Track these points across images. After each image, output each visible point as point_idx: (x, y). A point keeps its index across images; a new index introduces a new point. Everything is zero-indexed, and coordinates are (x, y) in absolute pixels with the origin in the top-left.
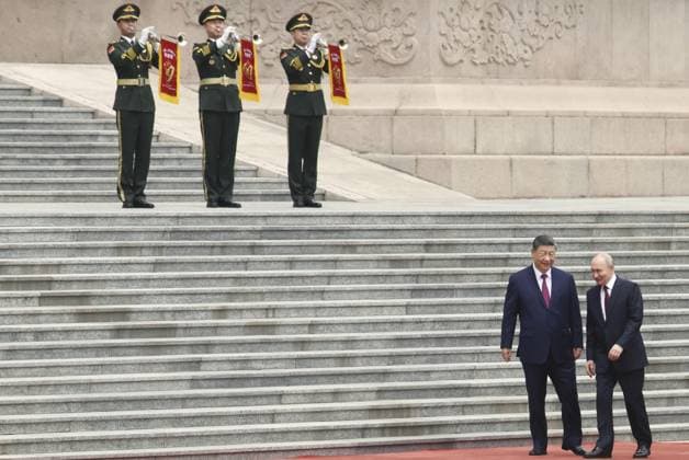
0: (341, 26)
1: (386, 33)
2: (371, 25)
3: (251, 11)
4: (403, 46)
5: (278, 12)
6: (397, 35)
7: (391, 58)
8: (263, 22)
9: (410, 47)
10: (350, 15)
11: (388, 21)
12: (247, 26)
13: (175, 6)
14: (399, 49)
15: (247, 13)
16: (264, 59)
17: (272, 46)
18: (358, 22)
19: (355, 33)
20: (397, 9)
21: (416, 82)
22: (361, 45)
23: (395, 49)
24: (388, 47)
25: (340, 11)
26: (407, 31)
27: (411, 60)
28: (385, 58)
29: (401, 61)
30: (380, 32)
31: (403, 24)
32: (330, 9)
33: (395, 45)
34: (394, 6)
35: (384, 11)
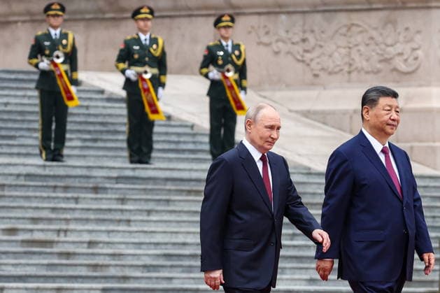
0: (367, 42)
1: (399, 48)
2: (389, 41)
3: (304, 32)
4: (412, 58)
5: (323, 32)
6: (407, 49)
7: (403, 67)
8: (312, 41)
9: (416, 59)
10: (374, 34)
11: (401, 38)
12: (301, 44)
13: (250, 29)
14: (409, 61)
15: (301, 34)
16: (312, 70)
17: (318, 60)
18: (380, 39)
19: (377, 47)
20: (407, 29)
21: (420, 86)
22: (382, 58)
23: (406, 60)
24: (401, 58)
25: (366, 31)
26: (415, 46)
27: (417, 69)
28: (399, 68)
29: (410, 69)
30: (396, 46)
31: (411, 40)
32: (360, 29)
33: (405, 57)
34: (406, 26)
35: (398, 30)
